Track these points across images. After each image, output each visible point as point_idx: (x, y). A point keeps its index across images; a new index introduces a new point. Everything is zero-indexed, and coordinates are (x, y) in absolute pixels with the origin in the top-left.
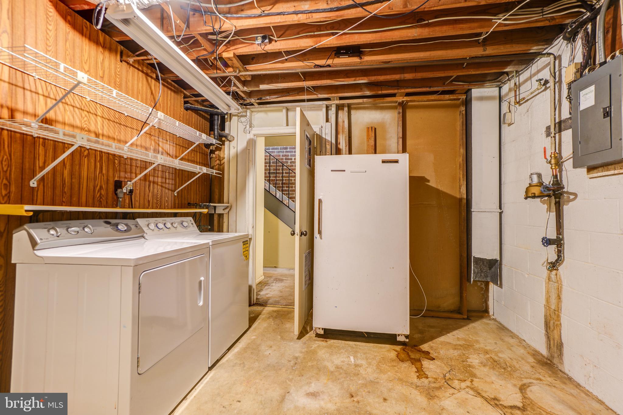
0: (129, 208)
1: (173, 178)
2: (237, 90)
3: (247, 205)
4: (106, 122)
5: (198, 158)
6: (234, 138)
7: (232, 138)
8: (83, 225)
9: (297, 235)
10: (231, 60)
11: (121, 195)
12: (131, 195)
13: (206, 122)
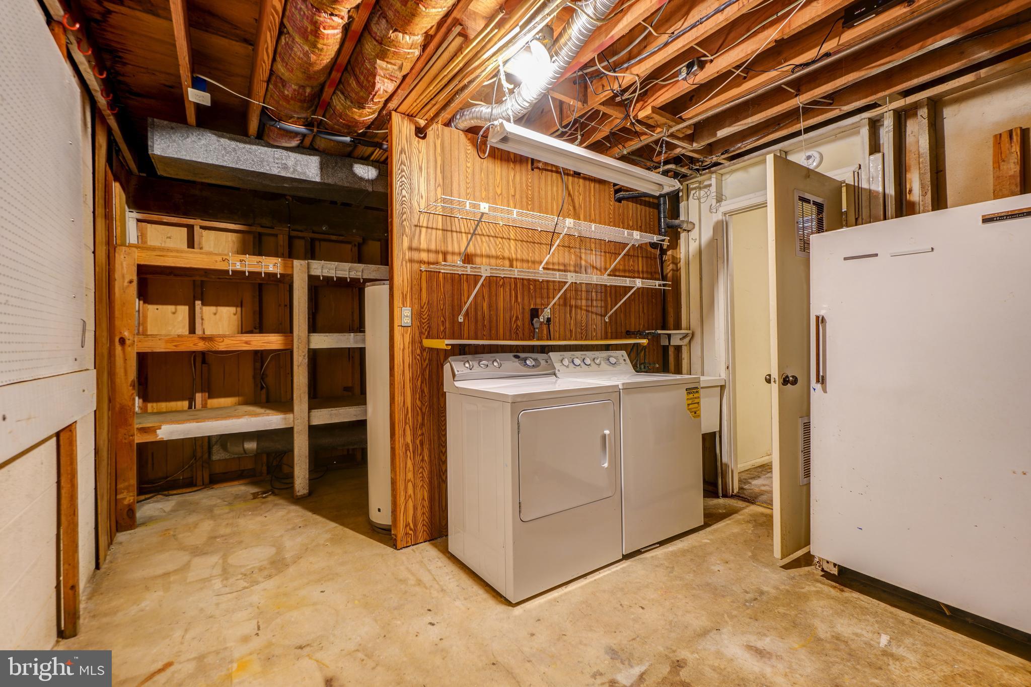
0: (547, 339)
1: (603, 299)
2: (683, 151)
3: (716, 330)
4: (519, 244)
5: (640, 265)
6: (694, 224)
7: (690, 227)
8: (493, 359)
9: (775, 381)
10: (652, 118)
11: (537, 325)
12: (549, 325)
13: (651, 210)
